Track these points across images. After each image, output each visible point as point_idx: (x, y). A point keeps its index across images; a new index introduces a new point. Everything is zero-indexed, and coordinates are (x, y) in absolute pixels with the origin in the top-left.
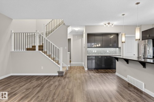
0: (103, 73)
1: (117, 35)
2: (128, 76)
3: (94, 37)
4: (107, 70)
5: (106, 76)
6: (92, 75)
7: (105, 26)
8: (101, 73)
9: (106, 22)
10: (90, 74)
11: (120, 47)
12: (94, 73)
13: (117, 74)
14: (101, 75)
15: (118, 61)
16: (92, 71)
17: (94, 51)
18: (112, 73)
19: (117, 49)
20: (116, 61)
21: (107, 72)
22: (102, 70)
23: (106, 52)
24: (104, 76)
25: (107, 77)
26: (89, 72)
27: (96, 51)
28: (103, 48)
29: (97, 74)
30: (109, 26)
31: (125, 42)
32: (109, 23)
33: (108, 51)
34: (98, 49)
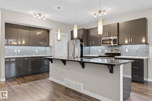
0: (33, 81)
1: (48, 31)
2: (65, 79)
3: (17, 29)
4: (36, 76)
5: (38, 85)
6: (15, 88)
7: (35, 16)
8: (29, 81)
9: (37, 12)
10: (13, 87)
11: (52, 46)
12: (19, 84)
13: (50, 78)
14: (31, 85)
15: (52, 62)
16: (14, 80)
17: (16, 51)
18: (44, 79)
19: (48, 47)
20: (50, 62)
21: (38, 79)
22: (30, 77)
23: (34, 52)
24: (35, 85)
25: (40, 86)
26: (10, 84)
27: (19, 51)
28: (30, 47)
29: (24, 84)
30: (40, 18)
31: (60, 40)
32: (40, 15)
33: (37, 51)
34: (23, 47)
